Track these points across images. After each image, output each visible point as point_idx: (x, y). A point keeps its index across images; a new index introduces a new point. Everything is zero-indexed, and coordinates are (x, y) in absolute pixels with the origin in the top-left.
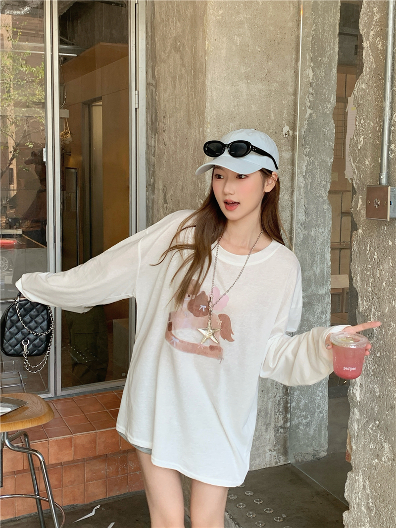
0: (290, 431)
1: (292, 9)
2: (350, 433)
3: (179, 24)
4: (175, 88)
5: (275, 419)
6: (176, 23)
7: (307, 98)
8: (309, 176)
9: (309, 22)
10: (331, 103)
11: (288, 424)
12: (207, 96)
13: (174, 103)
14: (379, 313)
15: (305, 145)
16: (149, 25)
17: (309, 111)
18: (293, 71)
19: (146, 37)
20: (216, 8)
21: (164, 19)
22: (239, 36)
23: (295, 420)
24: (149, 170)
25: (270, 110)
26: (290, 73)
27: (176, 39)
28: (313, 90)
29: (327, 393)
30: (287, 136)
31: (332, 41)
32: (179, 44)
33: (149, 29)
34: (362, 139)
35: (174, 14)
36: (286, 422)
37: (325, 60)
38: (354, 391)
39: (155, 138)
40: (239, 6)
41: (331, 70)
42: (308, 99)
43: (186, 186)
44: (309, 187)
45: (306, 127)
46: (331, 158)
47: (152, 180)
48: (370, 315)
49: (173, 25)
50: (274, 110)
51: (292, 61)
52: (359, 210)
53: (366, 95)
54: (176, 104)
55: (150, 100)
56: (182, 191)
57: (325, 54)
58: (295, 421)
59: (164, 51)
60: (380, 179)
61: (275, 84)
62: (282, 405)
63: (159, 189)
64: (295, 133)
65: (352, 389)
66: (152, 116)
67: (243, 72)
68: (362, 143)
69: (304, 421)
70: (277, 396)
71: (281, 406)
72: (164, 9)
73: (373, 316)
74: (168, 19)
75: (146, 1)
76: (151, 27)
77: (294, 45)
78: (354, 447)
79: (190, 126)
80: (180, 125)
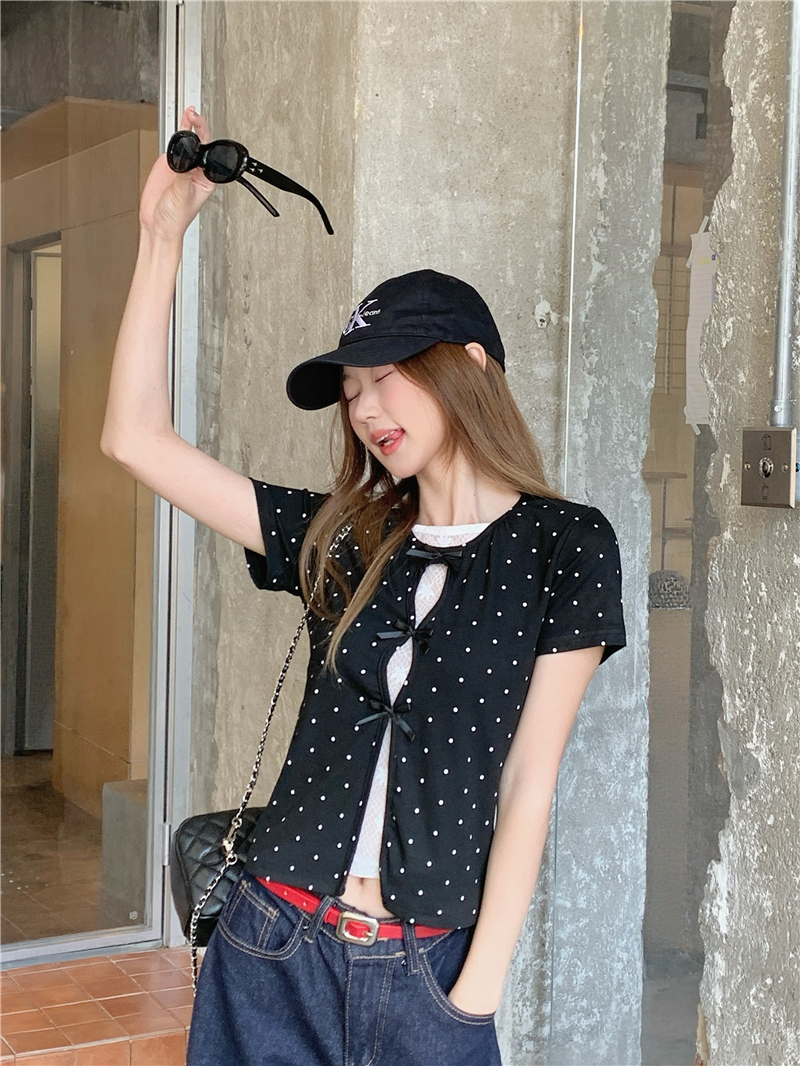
0: (549, 1047)
1: (557, 25)
2: (703, 1012)
3: (286, 56)
5: (514, 1015)
6: (280, 53)
7: (592, 235)
8: (596, 423)
9: (597, 58)
10: (648, 249)
11: (546, 1030)
12: (356, 226)
13: (273, 244)
14: (772, 723)
15: (589, 348)
16: (210, 57)
17: (597, 267)
18: (559, 172)
19: (203, 86)
20: (379, 20)
21: (250, 44)
22: (432, 86)
23: (563, 1019)
24: (206, 405)
25: (506, 263)
26: (551, 177)
27: (278, 93)
28: (608, 218)
29: (638, 953)
30: (545, 324)
31: (652, 102)
32: (286, 102)
33: (210, 67)
34: (729, 324)
35: (274, 31)
36: (539, 1024)
37: (636, 146)
38: (715, 910)
39: (221, 329)
40: (433, 17)
41: (649, 170)
42: (594, 238)
43: (301, 441)
44: (597, 448)
45: (589, 304)
46: (649, 379)
47: (212, 431)
48: (751, 729)
49: (273, 57)
50: (514, 263)
51: (557, 147)
52: (725, 485)
53: (740, 225)
54: (277, 247)
55: (210, 237)
56: (292, 456)
57: (635, 132)
58: (564, 1023)
59: (249, 120)
60: (773, 413)
61: (517, 202)
62: (531, 981)
63: (231, 452)
64: (565, 319)
65: (708, 906)
66: (214, 274)
67: (441, 171)
68: (730, 333)
69: (584, 1023)
70: (520, 959)
71: (528, 985)
72: (249, 19)
73: (757, 731)
74: (260, 44)
75: (204, 3)
76: (216, 62)
77: (561, 111)
78: (714, 1046)
79: (312, 300)
80: (288, 297)
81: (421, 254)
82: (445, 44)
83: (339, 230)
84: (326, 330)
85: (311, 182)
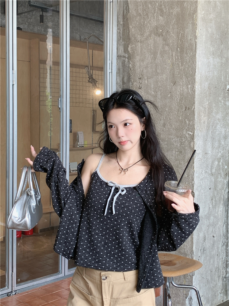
0: (228, 279)
3: (161, 18)
4: (155, 59)
5: (222, 272)
6: (158, 17)
13: (154, 69)
16: (121, 17)
19: (117, 25)
20: (201, 9)
21: (142, 14)
22: (210, 28)
25: (222, 75)
27: (157, 28)
30: (228, 91)
32: (161, 31)
33: (121, 20)
35: (155, 11)
40: (211, 10)
49: (154, 18)
54: (156, 70)
59: (141, 35)
61: (224, 59)
66: (123, 78)
67: (211, 50)
71: (225, 264)
72: (141, 7)
74: (147, 14)
75: (118, 1)
76: (124, 18)
79: (174, 84)
80: (162, 84)
81: (208, 72)
83: (189, 65)
84: (182, 92)
85: (174, 53)
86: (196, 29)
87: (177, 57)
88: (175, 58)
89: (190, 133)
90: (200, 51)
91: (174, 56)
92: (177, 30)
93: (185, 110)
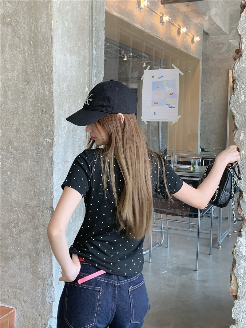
9: (94, 18)
18: (88, 49)
22: (67, 21)
25: (80, 76)
28: (96, 64)
31: (102, 32)
37: (100, 44)
42: (94, 70)
57: (100, 40)
61: (81, 57)
65: (238, 249)
67: (68, 47)
68: (243, 99)
79: (28, 83)
80: (13, 82)
81: (65, 71)
82: (69, 8)
83: (44, 62)
84: (37, 93)
85: (26, 47)
86: (52, 21)
87: (30, 51)
88: (28, 53)
89: (48, 140)
90: (56, 46)
91: (26, 50)
92: (29, 20)
93: (41, 114)
